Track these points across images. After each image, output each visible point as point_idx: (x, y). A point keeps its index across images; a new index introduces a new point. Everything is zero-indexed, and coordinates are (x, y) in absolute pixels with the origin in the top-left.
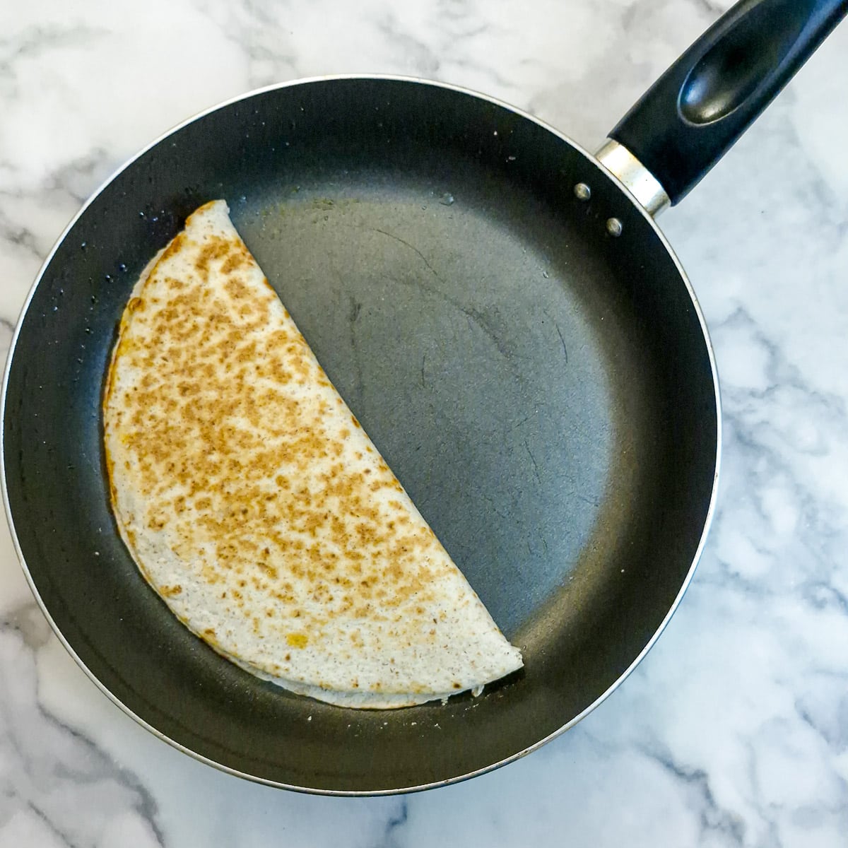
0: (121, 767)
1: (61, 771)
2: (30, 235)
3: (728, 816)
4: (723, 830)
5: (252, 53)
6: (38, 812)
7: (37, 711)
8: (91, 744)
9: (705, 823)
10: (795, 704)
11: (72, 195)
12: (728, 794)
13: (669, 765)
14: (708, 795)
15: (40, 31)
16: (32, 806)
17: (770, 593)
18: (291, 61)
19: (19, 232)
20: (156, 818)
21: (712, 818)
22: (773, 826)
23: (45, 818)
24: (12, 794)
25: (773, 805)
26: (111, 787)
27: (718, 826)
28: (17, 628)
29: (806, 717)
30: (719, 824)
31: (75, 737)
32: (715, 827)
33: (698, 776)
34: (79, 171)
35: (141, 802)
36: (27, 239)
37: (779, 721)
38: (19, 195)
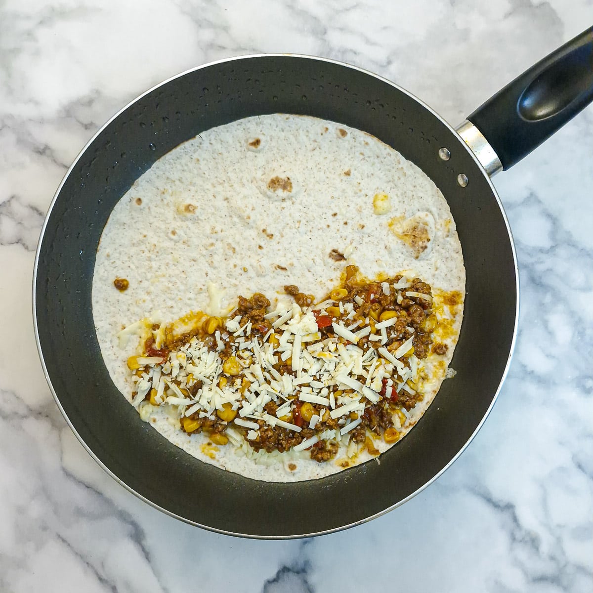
0: (120, 508)
1: (79, 513)
2: (49, 149)
3: (528, 533)
4: (526, 542)
5: (200, 24)
6: (64, 541)
7: (62, 472)
8: (99, 494)
9: (513, 539)
10: (573, 458)
11: (78, 121)
12: (529, 519)
13: (489, 500)
14: (515, 519)
15: (53, 9)
16: (59, 536)
17: (554, 384)
18: (226, 29)
19: (42, 147)
20: (144, 543)
21: (518, 535)
22: (559, 540)
23: (69, 545)
24: (45, 528)
25: (559, 526)
26: (113, 523)
27: (523, 541)
28: (47, 416)
29: (580, 466)
30: (523, 538)
31: (89, 489)
32: (521, 541)
33: (508, 508)
34: (83, 105)
35: (134, 532)
36: (47, 152)
37: (562, 469)
38: (42, 121)
